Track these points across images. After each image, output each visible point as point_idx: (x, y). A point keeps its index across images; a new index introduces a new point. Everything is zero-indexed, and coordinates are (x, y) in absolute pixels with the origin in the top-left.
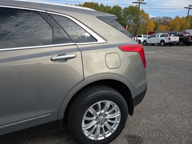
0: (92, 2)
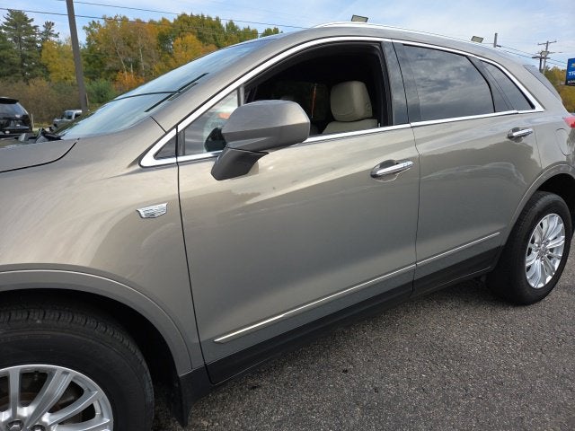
0: (203, 16)
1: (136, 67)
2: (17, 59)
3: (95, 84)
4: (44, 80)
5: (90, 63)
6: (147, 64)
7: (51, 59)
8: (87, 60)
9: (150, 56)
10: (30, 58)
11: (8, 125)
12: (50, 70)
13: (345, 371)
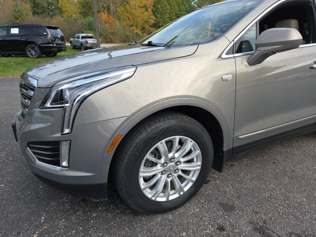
1: (108, 10)
2: (46, 5)
3: (87, 19)
4: (60, 16)
5: (84, 7)
6: (114, 8)
7: (64, 4)
8: (82, 5)
9: (116, 3)
10: (52, 4)
11: (55, 41)
12: (63, 11)
13: (274, 163)
